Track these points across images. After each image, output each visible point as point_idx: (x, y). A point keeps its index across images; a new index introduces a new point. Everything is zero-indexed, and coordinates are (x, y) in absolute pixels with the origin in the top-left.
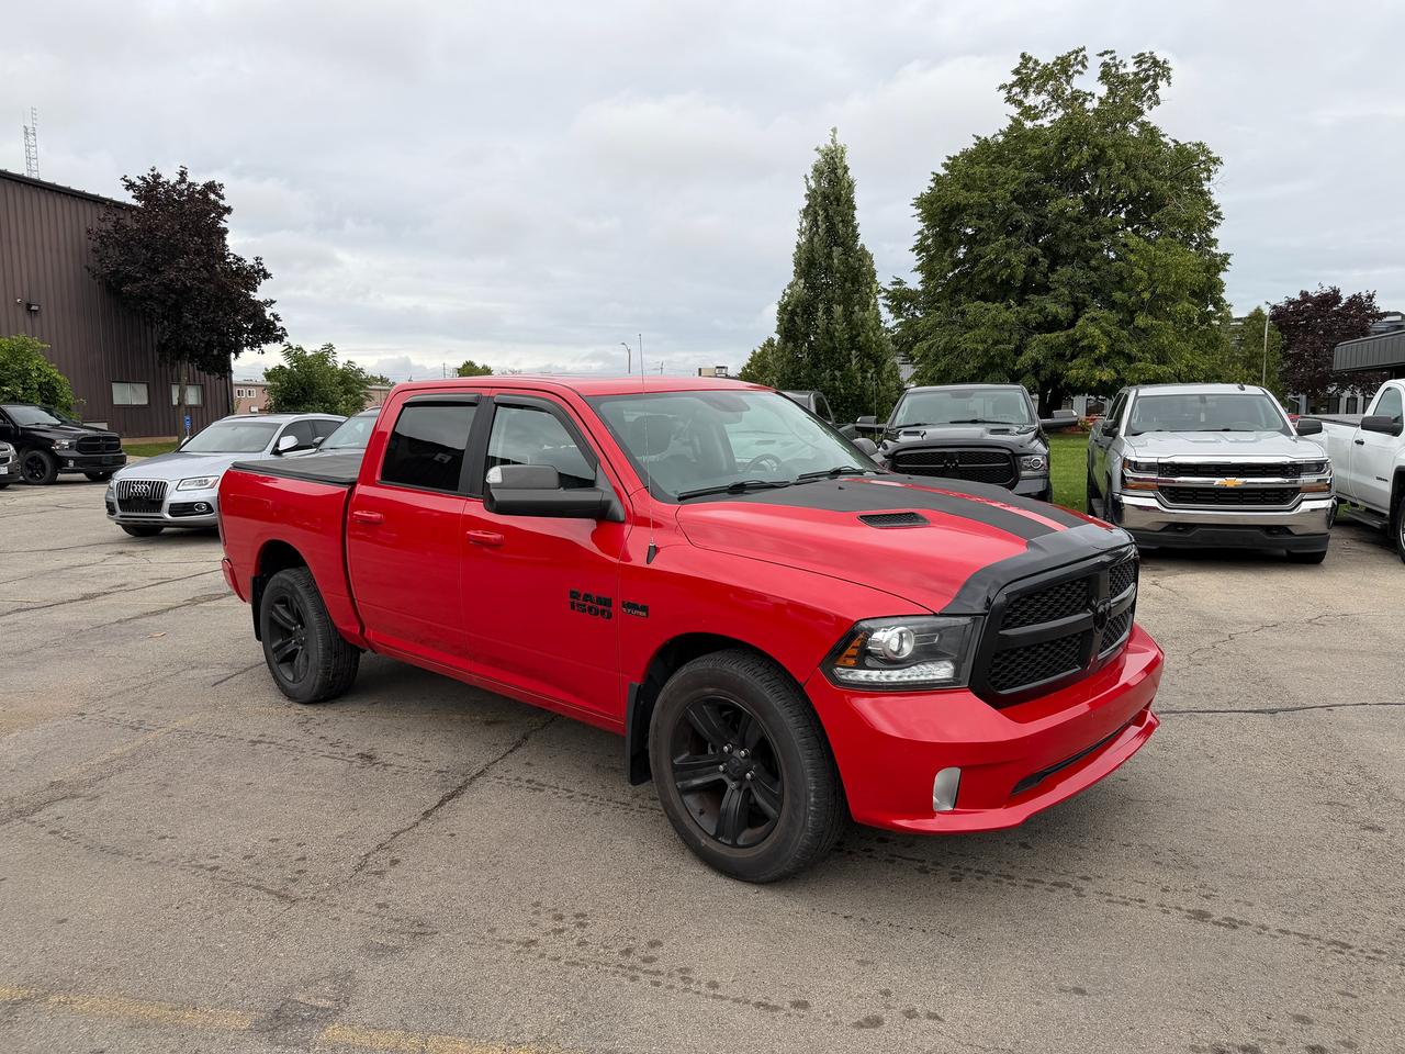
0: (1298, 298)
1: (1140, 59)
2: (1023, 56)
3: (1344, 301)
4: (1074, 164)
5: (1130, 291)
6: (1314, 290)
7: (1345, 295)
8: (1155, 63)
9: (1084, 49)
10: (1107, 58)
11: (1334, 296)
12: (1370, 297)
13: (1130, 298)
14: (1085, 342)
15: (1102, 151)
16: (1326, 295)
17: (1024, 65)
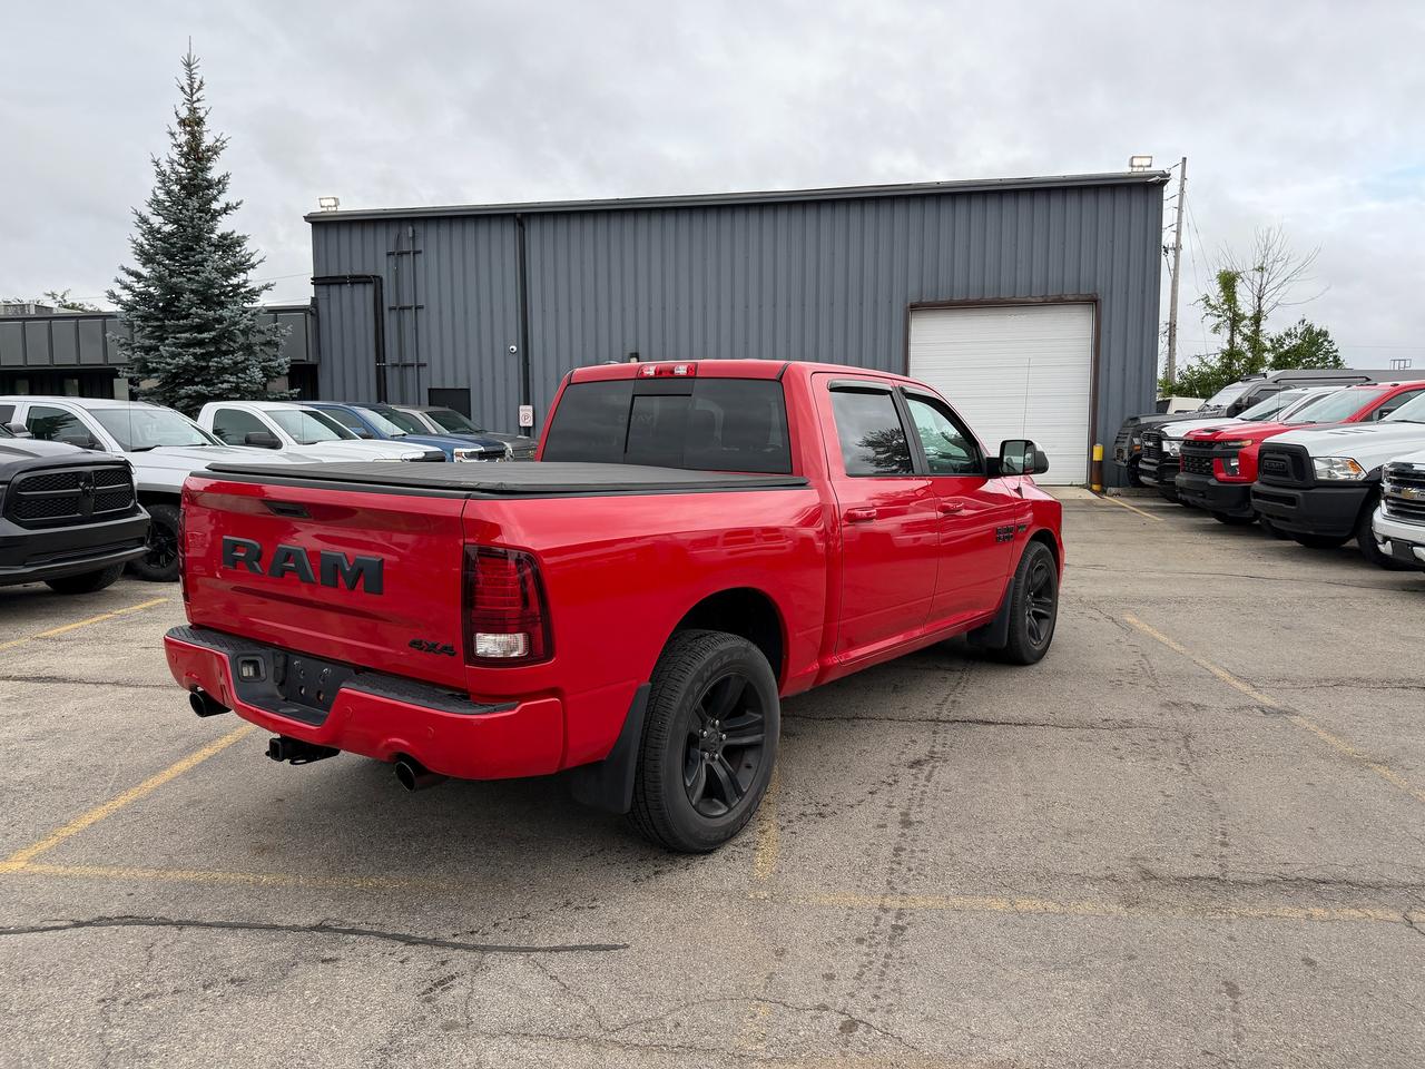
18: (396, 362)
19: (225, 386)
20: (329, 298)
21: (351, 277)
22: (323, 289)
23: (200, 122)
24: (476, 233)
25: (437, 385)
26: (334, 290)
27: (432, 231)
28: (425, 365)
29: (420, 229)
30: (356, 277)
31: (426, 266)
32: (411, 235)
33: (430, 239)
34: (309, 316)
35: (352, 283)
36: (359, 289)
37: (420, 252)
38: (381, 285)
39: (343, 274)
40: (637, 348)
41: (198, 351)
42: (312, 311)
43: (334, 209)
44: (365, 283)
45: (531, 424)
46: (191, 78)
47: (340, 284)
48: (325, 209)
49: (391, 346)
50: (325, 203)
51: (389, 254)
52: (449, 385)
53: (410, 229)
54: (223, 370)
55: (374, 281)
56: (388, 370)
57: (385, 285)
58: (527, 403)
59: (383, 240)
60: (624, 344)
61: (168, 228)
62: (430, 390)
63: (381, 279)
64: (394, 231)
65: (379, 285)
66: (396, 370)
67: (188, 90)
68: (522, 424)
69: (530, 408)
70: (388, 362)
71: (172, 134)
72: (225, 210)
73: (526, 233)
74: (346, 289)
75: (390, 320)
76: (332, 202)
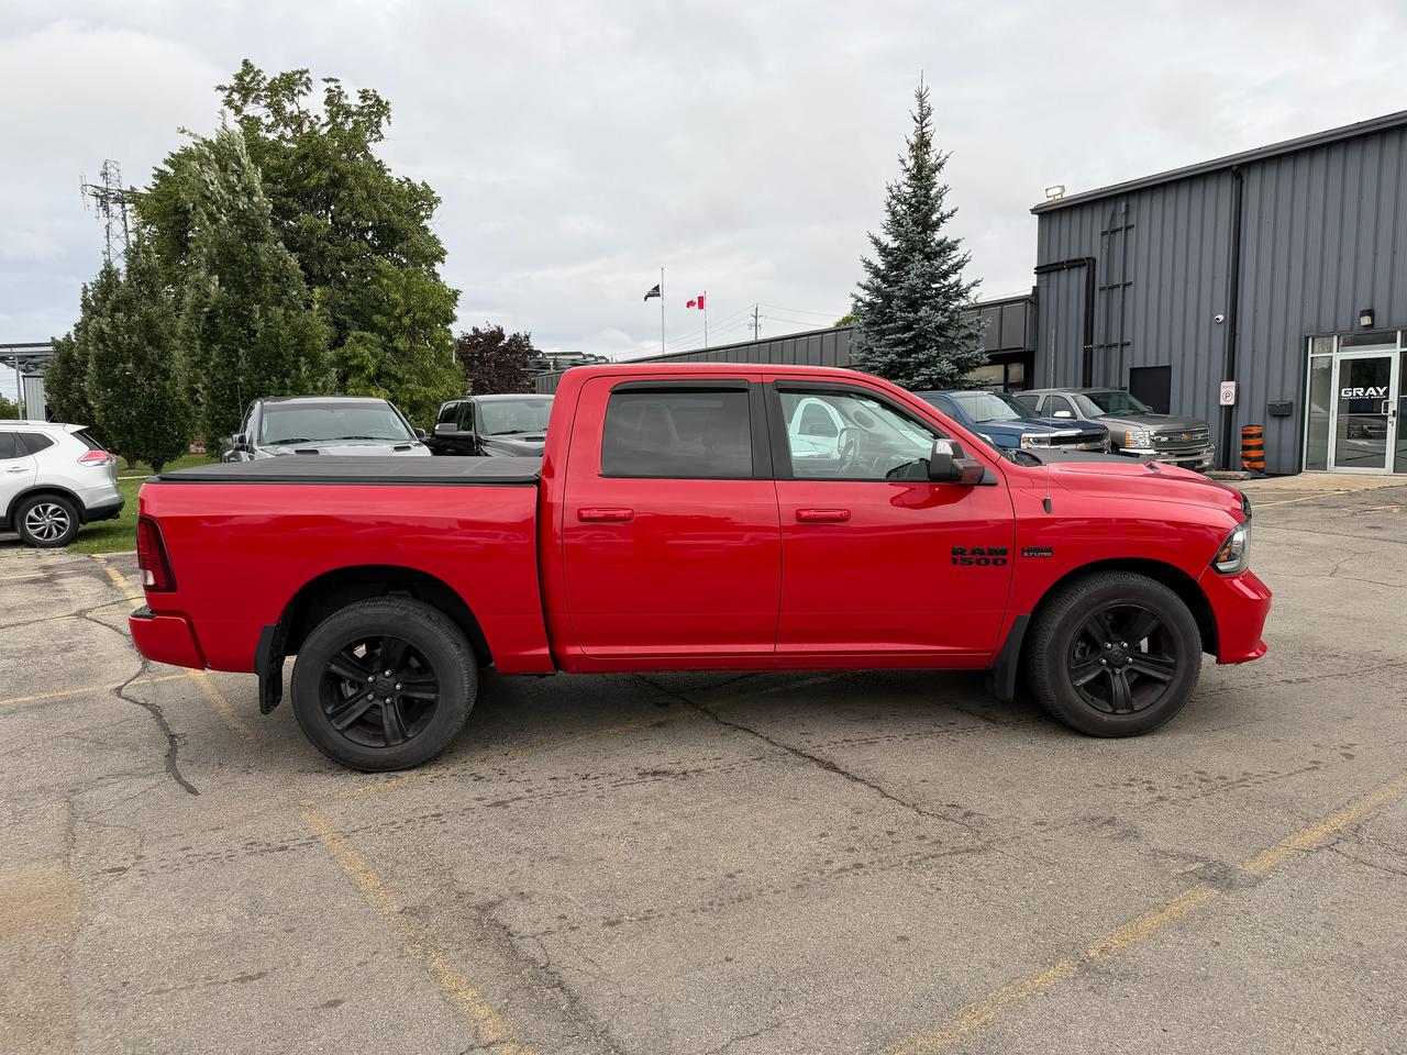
0: (471, 333)
1: (364, 95)
2: (246, 63)
3: (507, 339)
4: (313, 182)
5: (388, 314)
6: (483, 328)
7: (508, 334)
8: (378, 101)
9: (307, 71)
10: (332, 85)
11: (498, 335)
12: (527, 337)
13: (389, 322)
14: (354, 362)
15: (343, 176)
16: (493, 332)
17: (246, 72)
18: (1102, 343)
19: (920, 378)
20: (1048, 287)
21: (1068, 262)
22: (1045, 276)
23: (927, 144)
24: (1190, 193)
25: (1139, 364)
26: (1054, 276)
27: (1146, 201)
28: (1129, 344)
29: (1134, 202)
30: (1075, 261)
31: (1137, 240)
32: (1123, 211)
33: (1145, 210)
34: (1029, 305)
35: (1069, 268)
36: (1075, 272)
37: (1132, 227)
38: (1094, 265)
39: (1061, 260)
40: (1372, 305)
41: (900, 349)
42: (1033, 301)
43: (1060, 197)
44: (1080, 266)
45: (1232, 403)
46: (921, 106)
47: (1059, 270)
48: (1052, 199)
49: (1099, 328)
50: (1050, 193)
51: (1103, 234)
52: (1151, 363)
53: (1124, 204)
54: (921, 364)
55: (1088, 263)
56: (1095, 351)
57: (1098, 264)
58: (1231, 378)
59: (1098, 220)
60: (1355, 300)
61: (896, 245)
62: (1131, 369)
63: (1095, 260)
64: (1109, 209)
65: (1091, 269)
66: (1102, 352)
67: (918, 119)
68: (1223, 402)
69: (1233, 384)
70: (1095, 343)
71: (903, 161)
72: (942, 219)
73: (1244, 185)
74: (1063, 274)
75: (1100, 300)
76: (1058, 190)
